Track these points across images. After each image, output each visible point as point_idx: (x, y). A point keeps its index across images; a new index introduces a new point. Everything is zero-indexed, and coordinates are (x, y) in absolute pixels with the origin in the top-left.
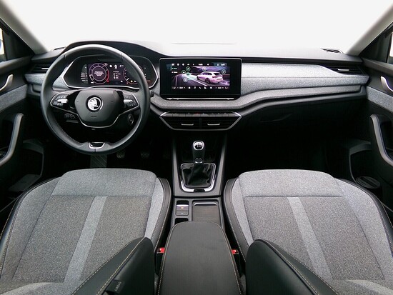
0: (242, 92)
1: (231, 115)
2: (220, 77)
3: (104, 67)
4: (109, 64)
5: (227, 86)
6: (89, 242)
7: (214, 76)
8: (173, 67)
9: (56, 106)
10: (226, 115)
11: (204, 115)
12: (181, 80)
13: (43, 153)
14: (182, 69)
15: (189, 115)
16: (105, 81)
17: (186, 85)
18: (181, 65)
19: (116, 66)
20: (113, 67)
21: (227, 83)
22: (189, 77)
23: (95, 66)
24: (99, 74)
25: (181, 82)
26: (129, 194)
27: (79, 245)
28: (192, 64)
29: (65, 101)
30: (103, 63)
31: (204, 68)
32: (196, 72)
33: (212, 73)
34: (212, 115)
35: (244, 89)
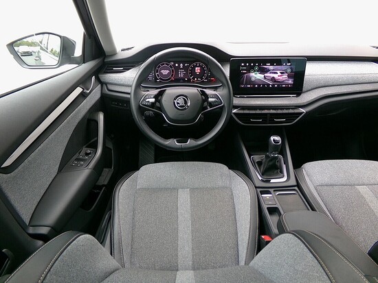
0: (304, 89)
1: (296, 111)
2: (285, 76)
3: (171, 66)
4: (175, 63)
5: (290, 84)
6: (189, 231)
7: (279, 75)
8: (243, 66)
9: (145, 105)
10: (291, 111)
11: (272, 111)
12: (249, 79)
13: (112, 148)
14: (250, 69)
15: (258, 112)
16: (170, 78)
17: (253, 83)
18: (250, 64)
19: (181, 65)
20: (179, 65)
21: (291, 82)
22: (256, 76)
23: (162, 65)
24: (165, 72)
25: (249, 81)
26: (209, 186)
27: (180, 235)
28: (260, 63)
29: (153, 100)
30: (170, 62)
31: (271, 67)
32: (263, 71)
33: (278, 72)
34: (279, 112)
35: (306, 86)
